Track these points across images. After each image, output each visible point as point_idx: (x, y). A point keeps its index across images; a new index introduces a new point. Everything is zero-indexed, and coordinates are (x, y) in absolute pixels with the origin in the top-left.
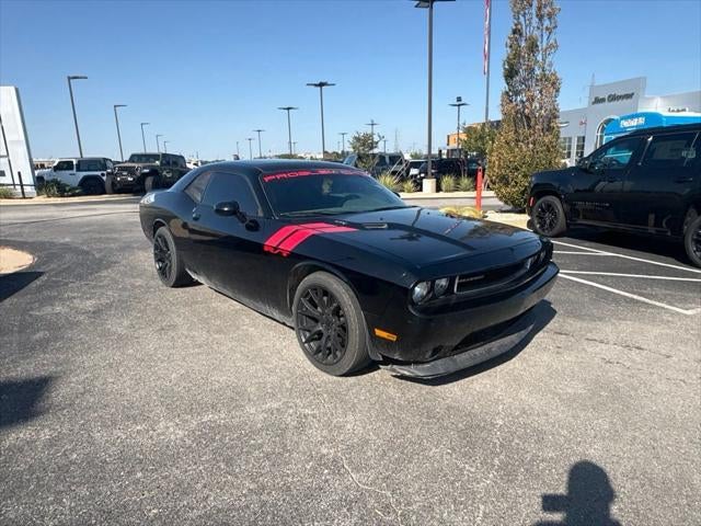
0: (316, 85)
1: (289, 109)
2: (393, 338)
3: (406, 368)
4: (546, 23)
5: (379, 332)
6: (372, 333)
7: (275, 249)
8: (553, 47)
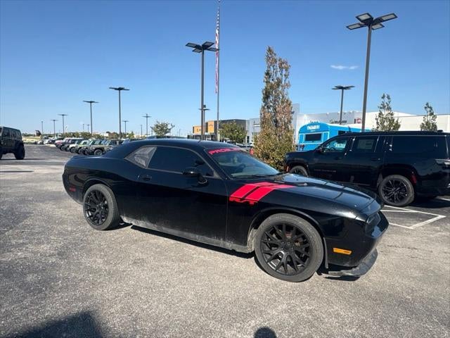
0: (116, 89)
1: (91, 102)
2: (349, 253)
3: (350, 271)
4: (284, 72)
5: (336, 250)
6: (331, 251)
7: (242, 199)
8: (288, 85)
